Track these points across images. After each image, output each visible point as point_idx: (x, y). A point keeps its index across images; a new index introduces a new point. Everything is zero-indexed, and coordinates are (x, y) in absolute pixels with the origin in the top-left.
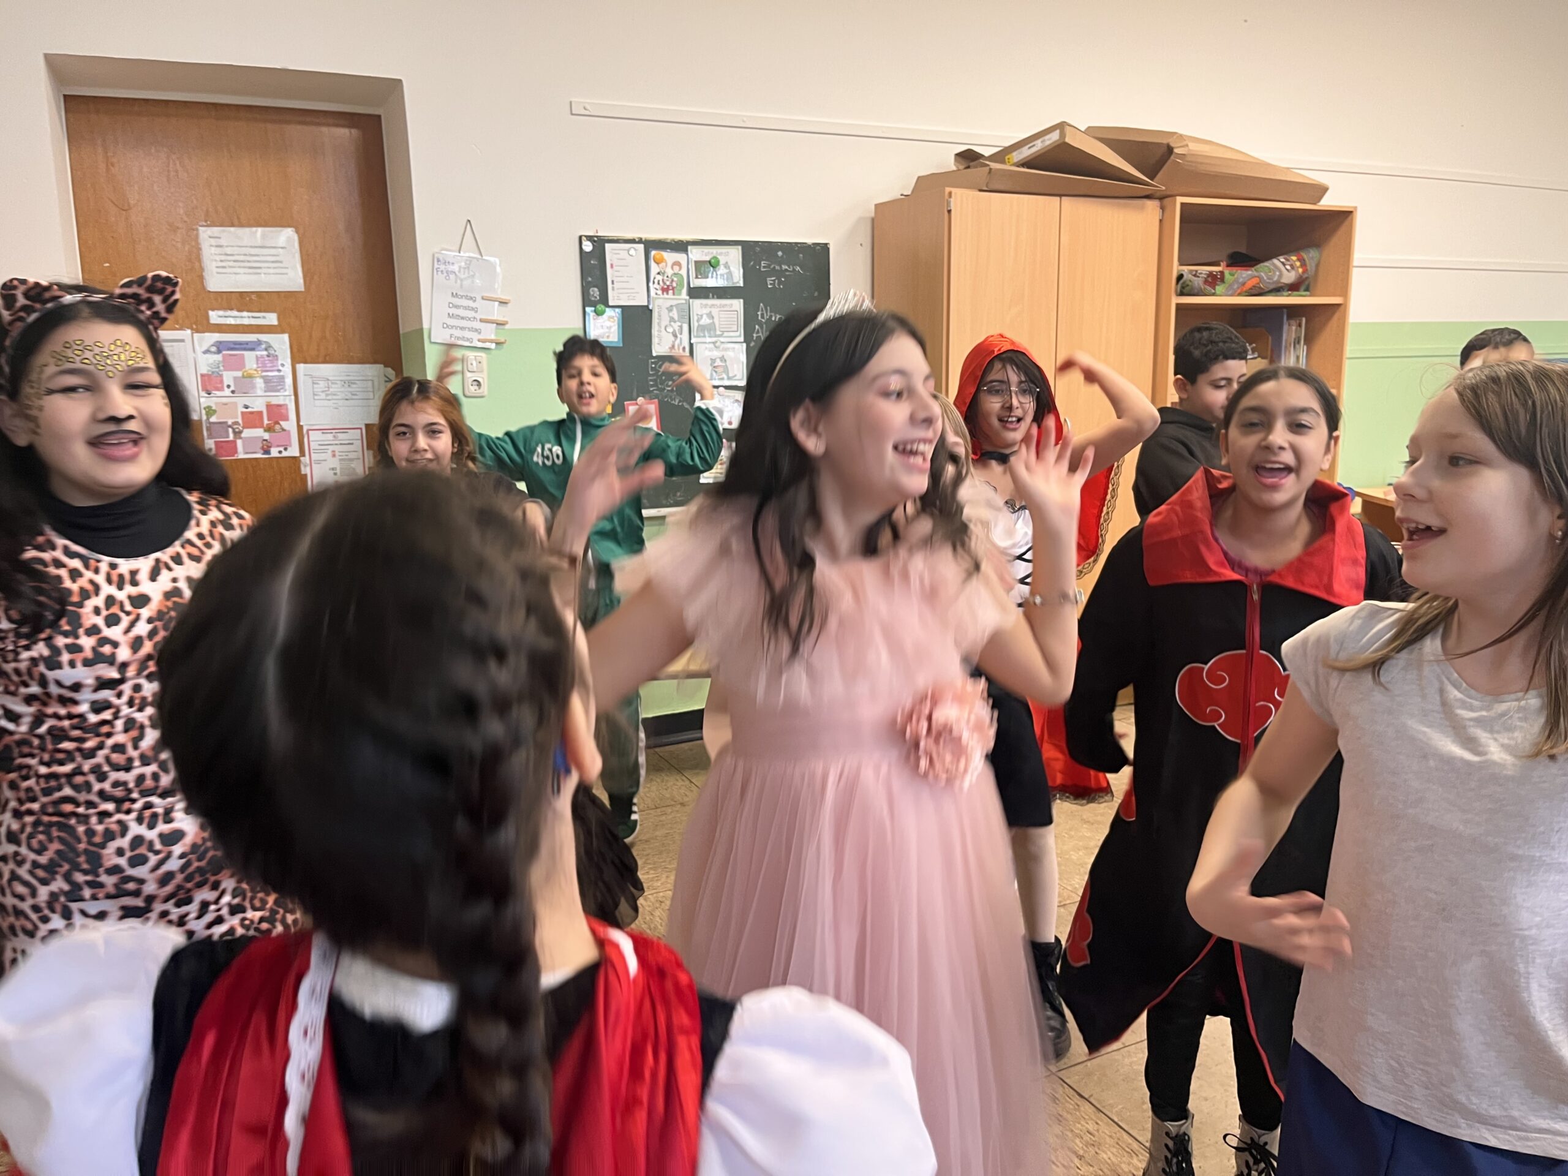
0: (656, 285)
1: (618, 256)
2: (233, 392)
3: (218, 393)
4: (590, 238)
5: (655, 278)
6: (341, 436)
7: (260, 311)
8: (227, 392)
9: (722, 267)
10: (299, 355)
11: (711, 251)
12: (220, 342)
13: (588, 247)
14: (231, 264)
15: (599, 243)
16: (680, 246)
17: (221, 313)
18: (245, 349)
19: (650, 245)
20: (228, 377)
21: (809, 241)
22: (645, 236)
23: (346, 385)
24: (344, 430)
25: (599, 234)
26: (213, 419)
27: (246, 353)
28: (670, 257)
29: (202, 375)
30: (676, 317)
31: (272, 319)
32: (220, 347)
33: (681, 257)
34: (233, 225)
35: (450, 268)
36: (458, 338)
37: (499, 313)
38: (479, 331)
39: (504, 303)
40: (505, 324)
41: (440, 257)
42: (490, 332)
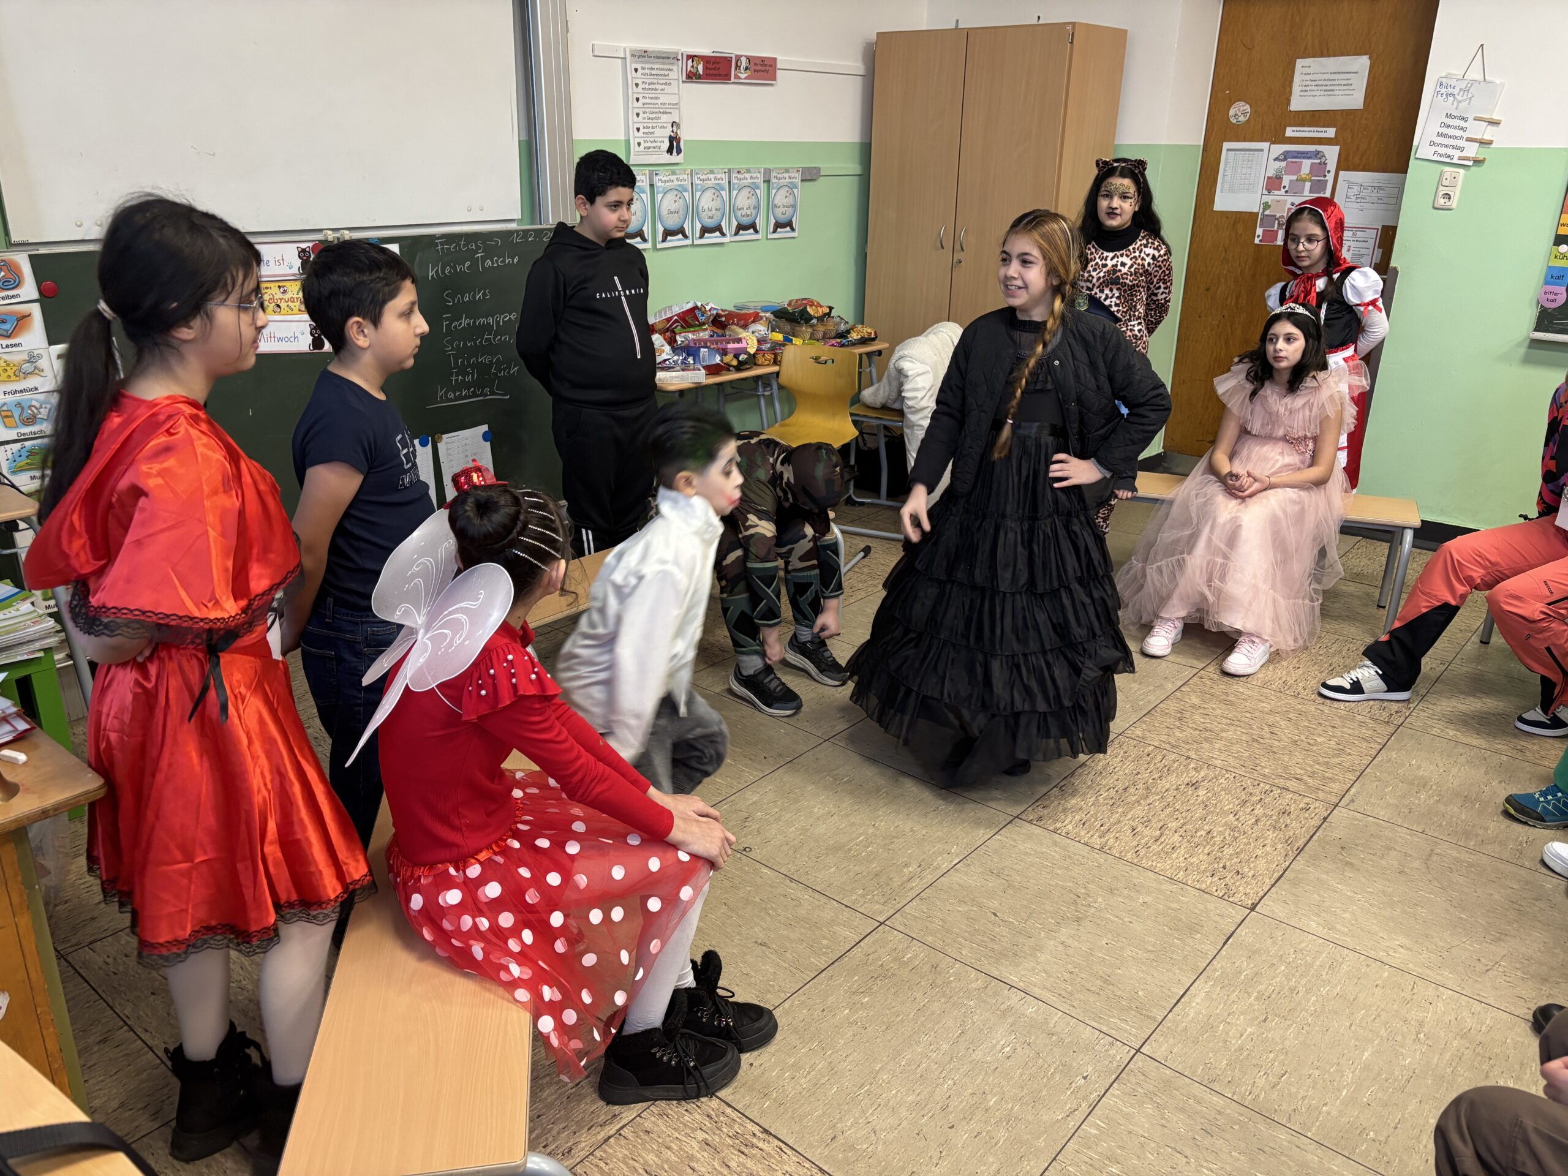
2: (1286, 192)
3: (1276, 192)
6: (1359, 234)
7: (1324, 127)
8: (1283, 191)
10: (1344, 164)
12: (1288, 152)
14: (1313, 88)
17: (1295, 129)
18: (1304, 158)
20: (1286, 180)
23: (1375, 191)
24: (1363, 229)
26: (1267, 212)
27: (1305, 161)
29: (1268, 178)
31: (1331, 132)
32: (1286, 156)
34: (1322, 56)
35: (1450, 90)
36: (1441, 155)
37: (1489, 133)
38: (1461, 149)
39: (1494, 123)
40: (1490, 143)
41: (1444, 81)
42: (1472, 150)
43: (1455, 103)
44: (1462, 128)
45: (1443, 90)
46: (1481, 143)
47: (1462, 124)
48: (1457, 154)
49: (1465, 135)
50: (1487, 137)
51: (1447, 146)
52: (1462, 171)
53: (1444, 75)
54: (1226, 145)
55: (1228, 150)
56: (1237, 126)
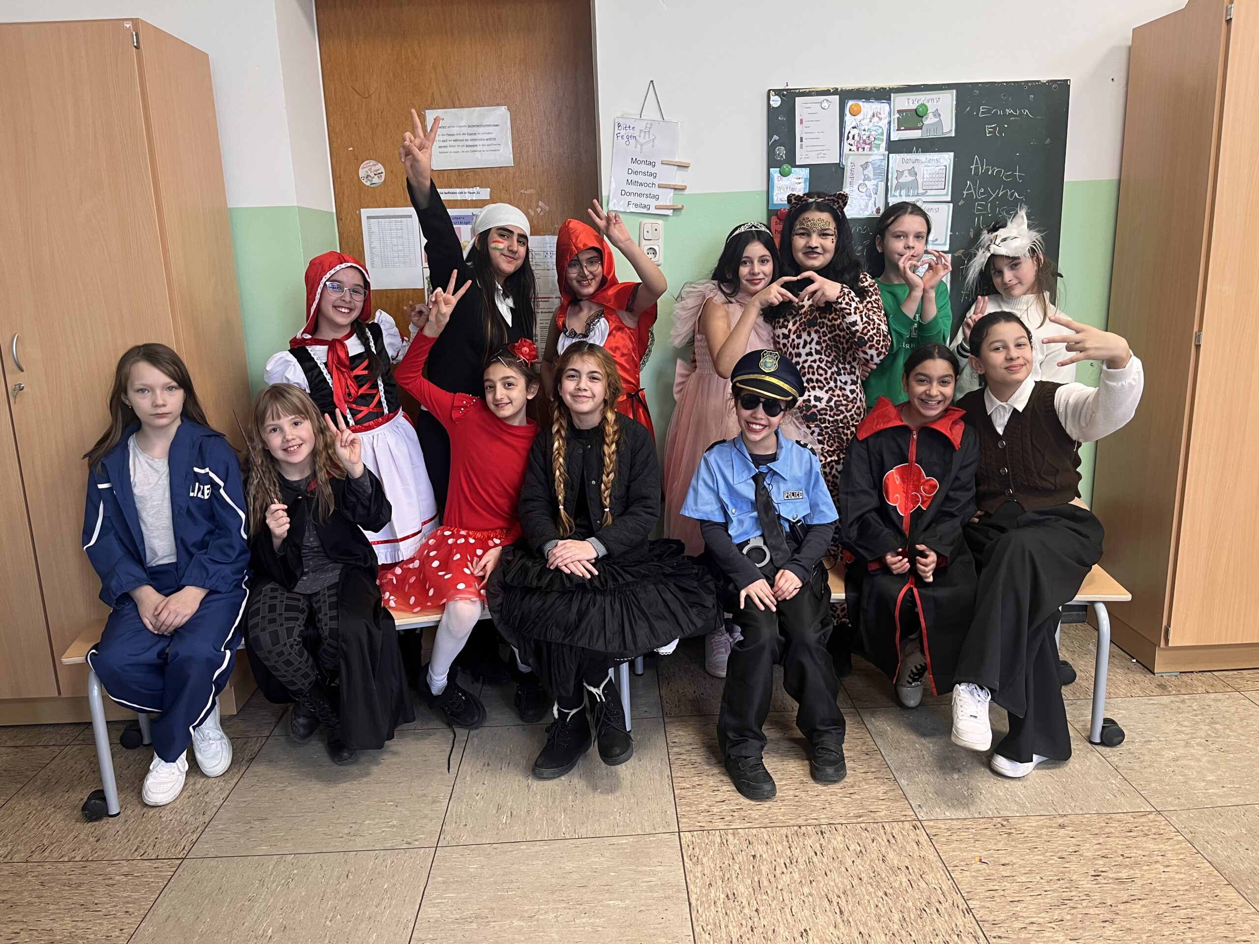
0: (851, 141)
1: (810, 111)
4: (778, 92)
5: (849, 132)
7: (475, 187)
9: (931, 115)
11: (918, 97)
13: (776, 102)
14: (452, 143)
15: (789, 96)
16: (882, 95)
19: (845, 96)
21: (1044, 79)
22: (840, 86)
25: (788, 87)
28: (868, 108)
30: (871, 175)
31: (484, 193)
33: (882, 107)
34: (454, 107)
35: (630, 132)
36: (636, 205)
37: (678, 178)
38: (656, 197)
39: (683, 167)
40: (683, 189)
41: (621, 121)
42: (668, 198)
43: (639, 147)
44: (651, 174)
45: (623, 132)
46: (675, 189)
47: (649, 169)
48: (653, 203)
49: (657, 181)
50: (678, 182)
51: (640, 195)
52: (660, 222)
53: (619, 114)
54: (365, 212)
55: (369, 218)
56: (373, 190)
